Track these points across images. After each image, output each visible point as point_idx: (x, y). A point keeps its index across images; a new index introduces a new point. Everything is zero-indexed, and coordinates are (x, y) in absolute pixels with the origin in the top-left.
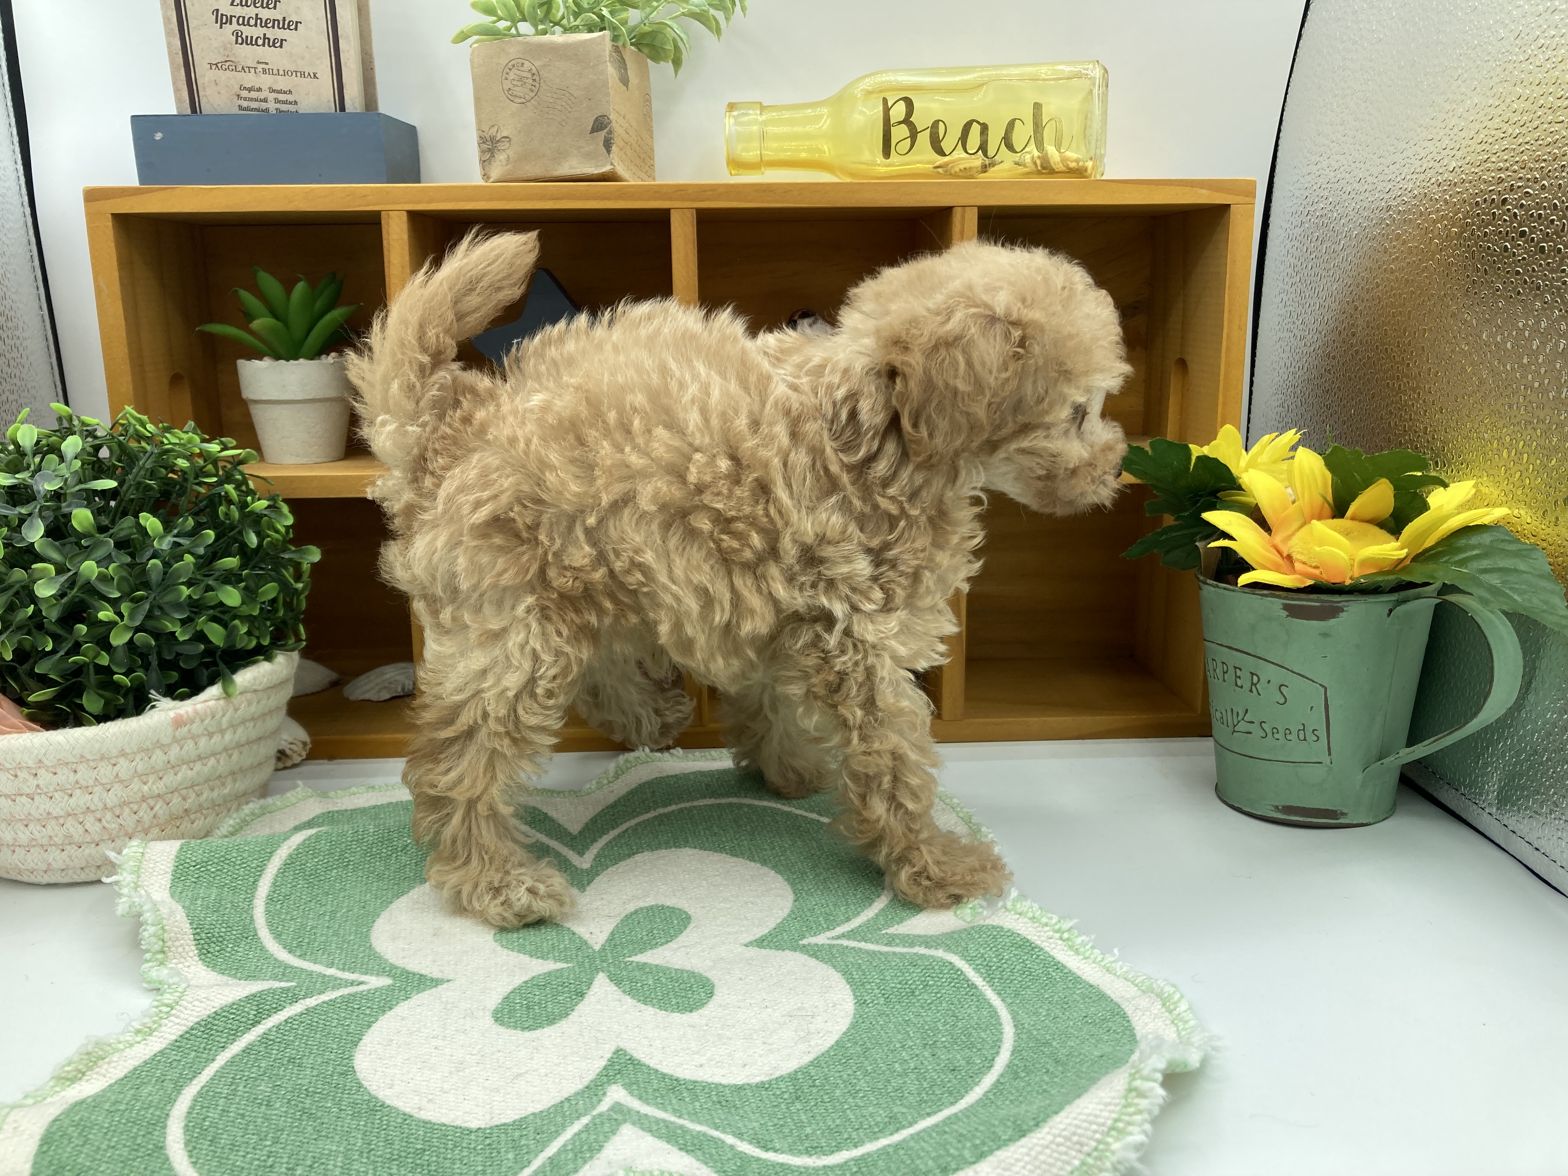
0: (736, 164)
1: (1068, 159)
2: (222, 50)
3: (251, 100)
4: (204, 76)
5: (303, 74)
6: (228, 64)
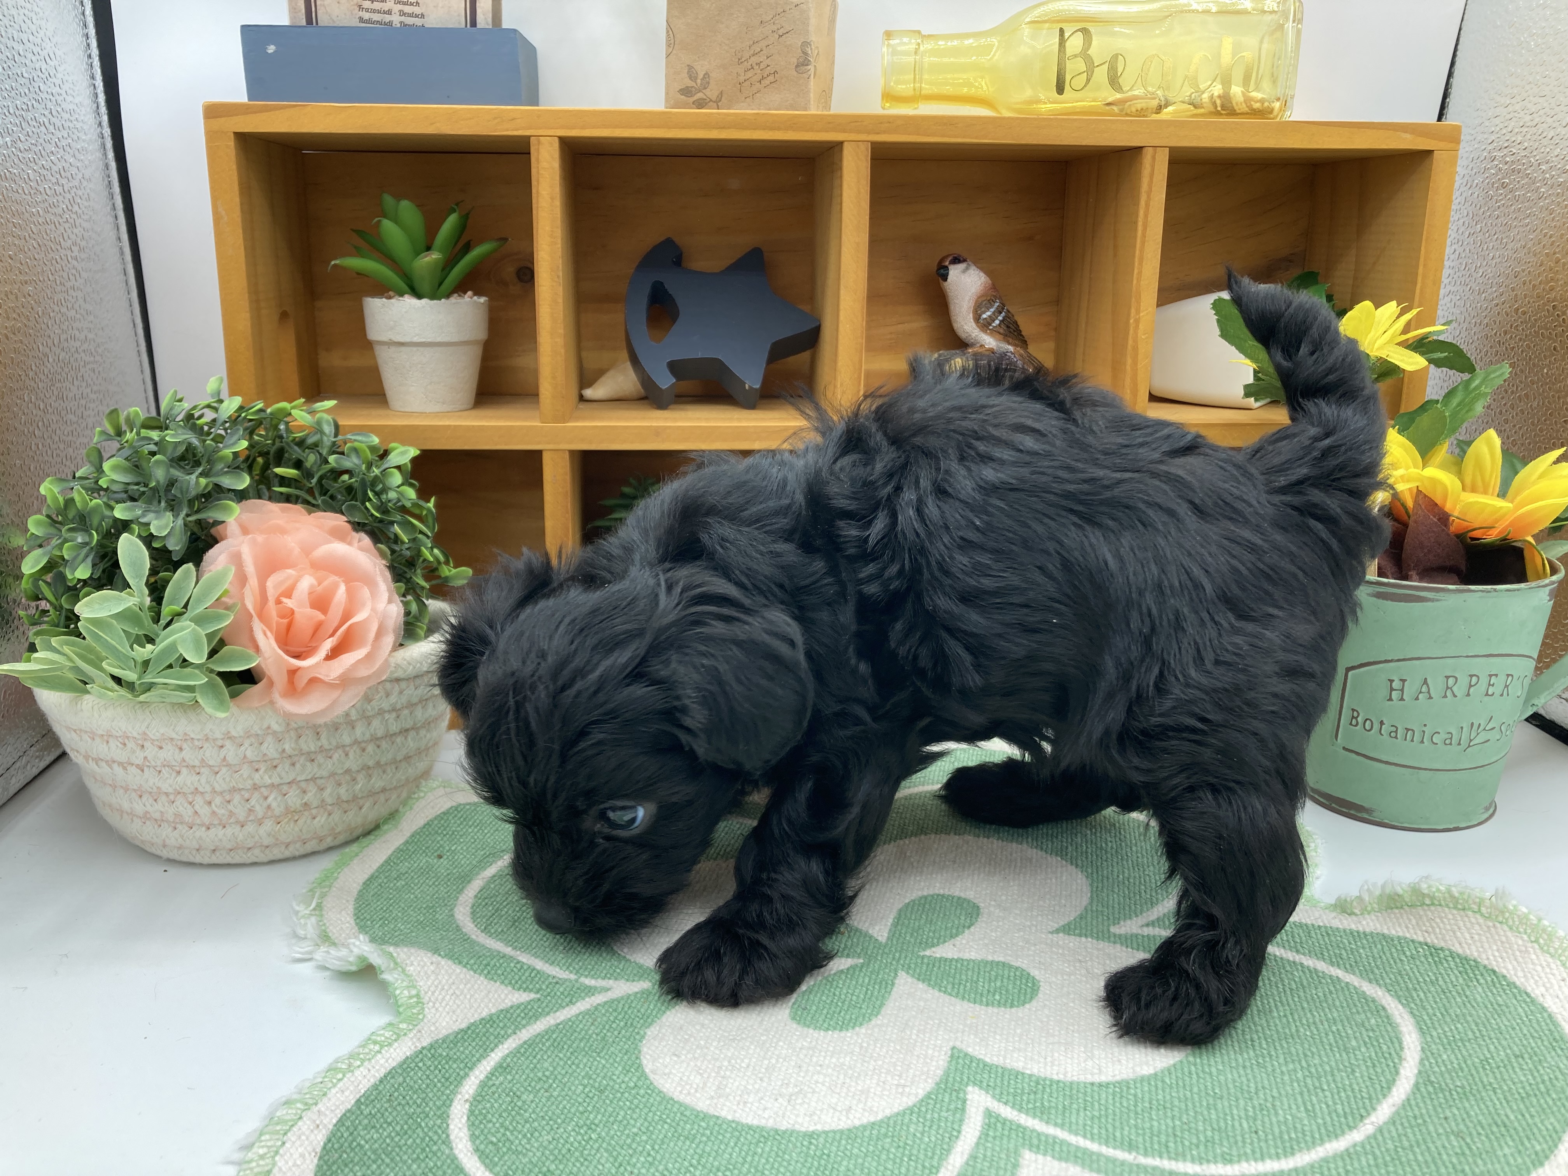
0: (889, 96)
1: (1252, 99)
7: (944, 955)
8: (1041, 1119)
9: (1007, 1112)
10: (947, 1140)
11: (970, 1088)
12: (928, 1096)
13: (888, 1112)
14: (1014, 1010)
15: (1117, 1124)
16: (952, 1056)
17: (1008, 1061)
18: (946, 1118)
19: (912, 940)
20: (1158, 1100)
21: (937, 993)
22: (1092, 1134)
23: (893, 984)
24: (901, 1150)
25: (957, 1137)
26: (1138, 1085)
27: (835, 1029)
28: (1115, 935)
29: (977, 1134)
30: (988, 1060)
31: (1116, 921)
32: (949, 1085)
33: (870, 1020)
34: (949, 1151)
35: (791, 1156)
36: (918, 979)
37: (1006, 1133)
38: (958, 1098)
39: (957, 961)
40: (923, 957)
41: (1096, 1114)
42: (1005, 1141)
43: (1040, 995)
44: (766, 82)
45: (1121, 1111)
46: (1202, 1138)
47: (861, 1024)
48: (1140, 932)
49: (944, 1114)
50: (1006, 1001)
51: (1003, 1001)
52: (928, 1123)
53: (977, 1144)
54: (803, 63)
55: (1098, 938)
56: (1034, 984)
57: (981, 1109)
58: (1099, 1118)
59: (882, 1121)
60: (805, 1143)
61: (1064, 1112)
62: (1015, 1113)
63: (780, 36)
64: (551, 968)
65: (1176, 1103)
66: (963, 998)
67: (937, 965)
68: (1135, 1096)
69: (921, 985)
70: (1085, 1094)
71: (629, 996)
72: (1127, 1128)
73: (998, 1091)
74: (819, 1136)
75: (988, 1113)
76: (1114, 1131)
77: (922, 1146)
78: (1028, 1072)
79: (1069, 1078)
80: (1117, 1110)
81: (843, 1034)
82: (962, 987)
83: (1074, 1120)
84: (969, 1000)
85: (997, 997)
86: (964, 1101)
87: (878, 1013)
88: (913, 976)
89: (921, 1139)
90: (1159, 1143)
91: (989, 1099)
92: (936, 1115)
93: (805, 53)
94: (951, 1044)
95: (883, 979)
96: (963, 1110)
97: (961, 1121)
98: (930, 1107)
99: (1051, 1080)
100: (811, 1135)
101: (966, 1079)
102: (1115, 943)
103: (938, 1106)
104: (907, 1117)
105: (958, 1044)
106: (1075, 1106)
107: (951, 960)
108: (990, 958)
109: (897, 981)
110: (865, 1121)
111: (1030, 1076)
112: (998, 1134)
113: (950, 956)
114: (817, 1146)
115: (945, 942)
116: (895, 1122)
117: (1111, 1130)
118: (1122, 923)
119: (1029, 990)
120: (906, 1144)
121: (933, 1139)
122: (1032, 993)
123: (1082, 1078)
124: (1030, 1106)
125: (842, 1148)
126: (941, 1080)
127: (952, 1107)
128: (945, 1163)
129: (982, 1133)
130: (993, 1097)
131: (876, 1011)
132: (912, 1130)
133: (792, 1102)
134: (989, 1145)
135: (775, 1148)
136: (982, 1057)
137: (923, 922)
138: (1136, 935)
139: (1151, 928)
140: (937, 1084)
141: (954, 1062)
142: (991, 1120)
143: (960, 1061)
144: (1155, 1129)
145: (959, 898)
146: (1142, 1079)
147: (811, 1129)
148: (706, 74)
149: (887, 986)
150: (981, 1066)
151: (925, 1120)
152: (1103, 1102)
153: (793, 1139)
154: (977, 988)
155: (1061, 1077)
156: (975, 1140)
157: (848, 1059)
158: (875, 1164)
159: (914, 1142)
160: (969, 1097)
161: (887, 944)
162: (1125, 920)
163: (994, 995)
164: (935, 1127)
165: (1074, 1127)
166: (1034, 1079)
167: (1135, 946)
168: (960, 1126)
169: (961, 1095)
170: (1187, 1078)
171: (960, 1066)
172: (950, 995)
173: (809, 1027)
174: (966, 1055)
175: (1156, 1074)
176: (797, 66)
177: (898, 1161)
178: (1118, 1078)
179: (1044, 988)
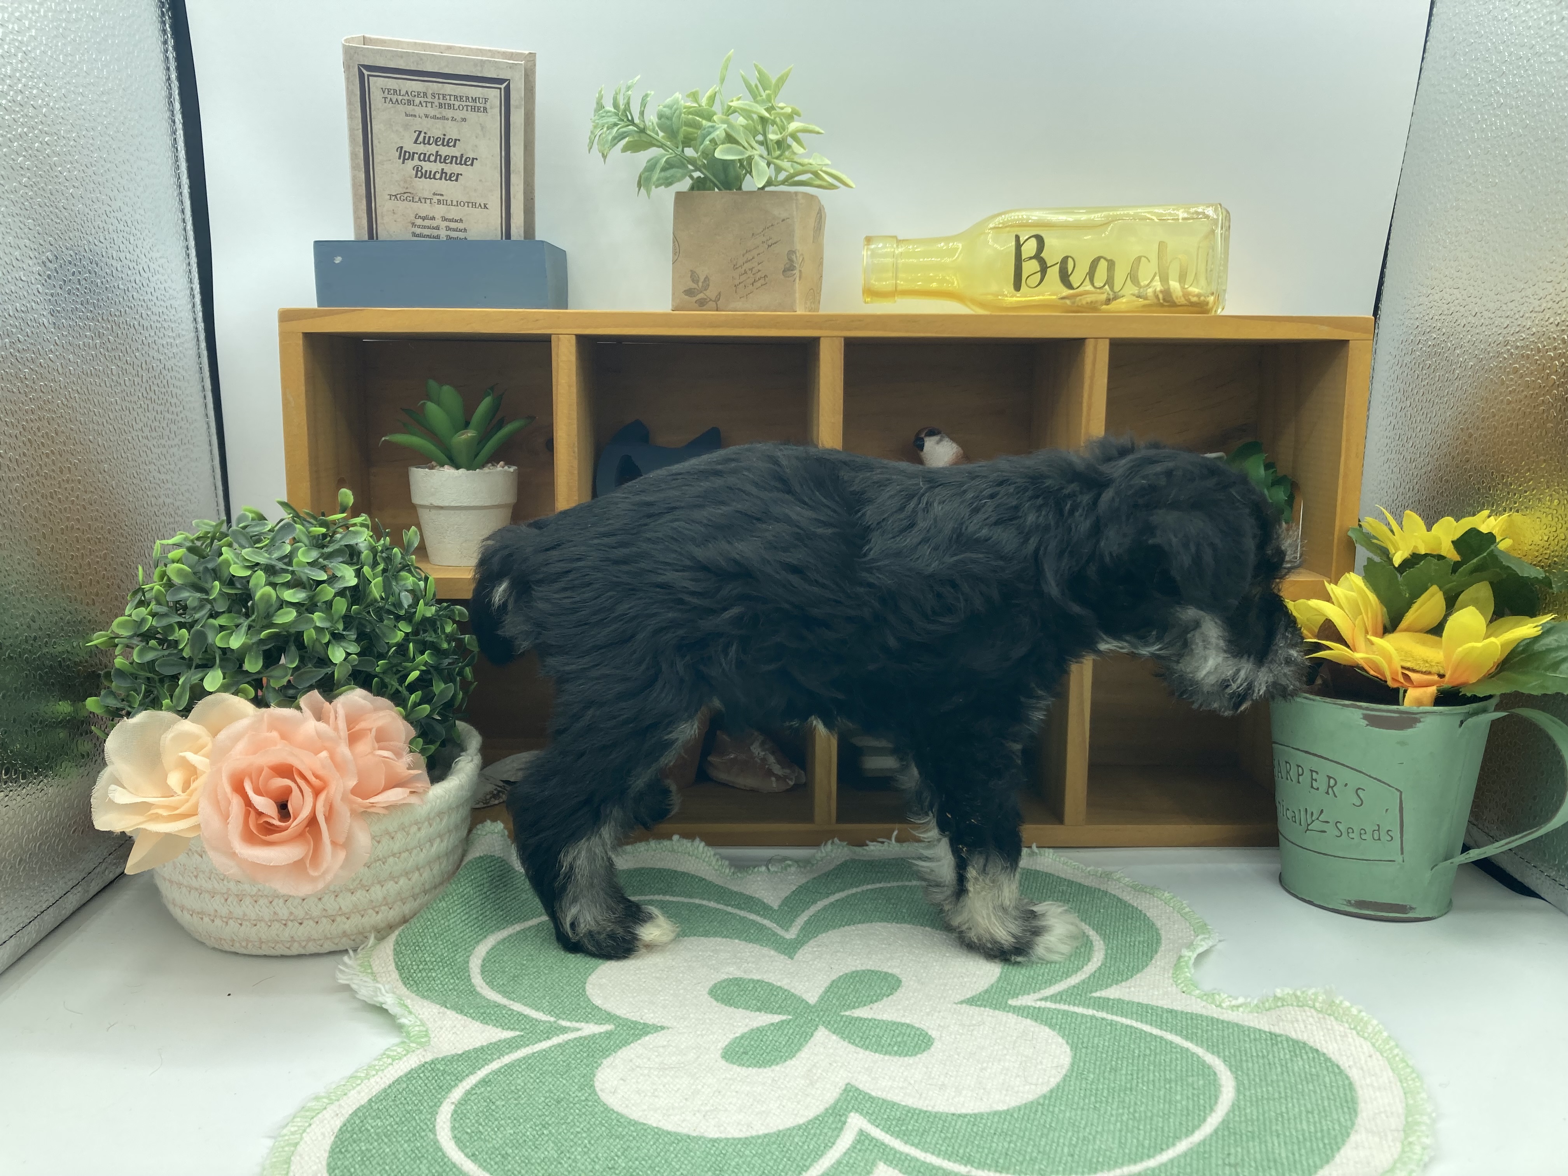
0: (871, 292)
1: (1190, 294)
2: (402, 183)
3: (424, 227)
4: (384, 205)
5: (474, 205)
6: (406, 195)
7: (861, 1015)
8: (902, 1139)
9: (877, 1133)
10: (822, 1148)
11: (852, 1114)
12: (816, 1118)
13: (781, 1128)
14: (906, 1059)
15: (964, 1143)
16: (845, 1090)
17: (889, 1095)
18: (826, 1134)
19: (837, 1003)
20: (1002, 1129)
21: (846, 1044)
22: (940, 1150)
23: (812, 1035)
24: (783, 1153)
25: (831, 1147)
26: (990, 1117)
27: (755, 1066)
28: (1010, 1006)
29: (848, 1146)
30: (873, 1094)
31: (1015, 995)
32: (836, 1111)
33: (785, 1060)
34: (821, 1156)
35: (695, 1154)
36: (834, 1033)
37: (870, 1147)
38: (840, 1120)
39: (870, 1020)
40: (843, 1016)
41: (949, 1135)
42: (868, 1152)
43: (932, 1049)
44: (758, 284)
45: (970, 1135)
46: (1028, 1158)
47: (777, 1064)
48: (1033, 1004)
49: (825, 1131)
50: (902, 1052)
51: (899, 1052)
52: (810, 1137)
53: (845, 1154)
54: (789, 268)
55: (995, 1009)
56: (929, 1040)
57: (856, 1130)
58: (950, 1139)
59: (775, 1133)
60: (709, 1145)
61: (923, 1134)
62: (883, 1134)
63: (770, 246)
64: (537, 1013)
65: (1017, 1131)
66: (867, 1048)
67: (853, 1022)
68: (985, 1125)
69: (834, 1037)
70: (945, 1121)
71: (594, 1035)
72: (970, 1147)
73: (873, 1118)
74: (721, 1141)
75: (861, 1132)
76: (959, 1148)
77: (801, 1151)
78: (903, 1104)
79: (936, 1109)
80: (967, 1134)
81: (761, 1070)
82: (868, 1041)
83: (928, 1140)
84: (871, 1050)
85: (895, 1048)
86: (845, 1123)
87: (794, 1056)
88: (830, 1030)
89: (801, 1147)
90: (992, 1159)
91: (865, 1122)
92: (818, 1132)
93: (791, 260)
94: (847, 1081)
95: (804, 1031)
96: (841, 1129)
97: (838, 1136)
98: (816, 1125)
99: (921, 1111)
100: (714, 1141)
101: (850, 1107)
102: (1008, 1012)
103: (822, 1125)
104: (795, 1131)
105: (853, 1082)
106: (934, 1130)
107: (866, 1019)
108: (898, 1020)
109: (815, 1033)
110: (761, 1133)
111: (905, 1106)
112: (864, 1148)
113: (865, 1016)
114: (717, 1148)
115: (865, 1005)
116: (784, 1135)
117: (956, 1148)
118: (1020, 997)
119: (923, 1045)
120: (788, 1149)
121: (811, 1147)
122: (926, 1047)
123: (946, 1110)
124: (897, 1129)
125: (737, 1150)
126: (830, 1107)
127: (833, 1126)
128: (815, 1164)
129: (851, 1145)
130: (869, 1121)
131: (792, 1055)
132: (796, 1140)
133: (707, 1117)
134: (854, 1155)
135: (684, 1148)
136: (869, 1091)
137: (850, 990)
138: (1029, 1007)
139: (1043, 1002)
140: (827, 1109)
141: (844, 1095)
142: (862, 1137)
143: (851, 1094)
144: (993, 1148)
145: (886, 973)
146: (995, 1113)
147: (716, 1136)
148: (707, 277)
149: (806, 1036)
150: (867, 1098)
151: (809, 1133)
152: (957, 1127)
153: (700, 1142)
154: (880, 1041)
155: (930, 1109)
156: (844, 1150)
157: (760, 1088)
158: (759, 1161)
159: (795, 1148)
160: (849, 1120)
161: (815, 1006)
162: (1023, 995)
163: (893, 1047)
164: (815, 1139)
165: (926, 1146)
166: (906, 1109)
167: (1025, 1015)
168: (835, 1140)
169: (843, 1119)
170: (1032, 1115)
171: (849, 1098)
172: (857, 1045)
173: (734, 1063)
174: (857, 1089)
175: (1008, 1110)
176: (784, 271)
177: (779, 1160)
178: (976, 1111)
179: (937, 1044)
